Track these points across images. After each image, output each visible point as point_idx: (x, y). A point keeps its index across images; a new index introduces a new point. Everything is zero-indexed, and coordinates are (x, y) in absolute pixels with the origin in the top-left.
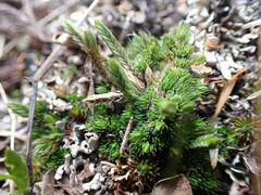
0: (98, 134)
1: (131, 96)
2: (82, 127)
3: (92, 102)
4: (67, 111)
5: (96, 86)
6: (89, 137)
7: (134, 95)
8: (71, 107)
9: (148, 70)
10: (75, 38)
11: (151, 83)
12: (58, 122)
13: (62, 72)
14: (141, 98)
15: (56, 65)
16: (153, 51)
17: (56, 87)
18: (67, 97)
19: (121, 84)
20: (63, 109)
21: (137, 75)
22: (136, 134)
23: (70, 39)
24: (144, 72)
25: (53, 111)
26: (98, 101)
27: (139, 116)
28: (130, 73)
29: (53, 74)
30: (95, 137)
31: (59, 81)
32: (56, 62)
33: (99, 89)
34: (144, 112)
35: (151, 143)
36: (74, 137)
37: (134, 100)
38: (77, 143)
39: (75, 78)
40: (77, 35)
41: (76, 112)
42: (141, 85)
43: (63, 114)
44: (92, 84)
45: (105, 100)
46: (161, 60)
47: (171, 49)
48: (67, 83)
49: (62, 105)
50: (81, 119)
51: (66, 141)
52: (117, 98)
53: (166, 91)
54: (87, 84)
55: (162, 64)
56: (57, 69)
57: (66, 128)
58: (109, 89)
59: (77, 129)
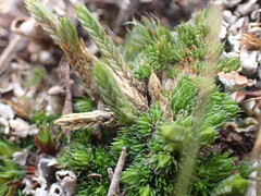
0: (76, 172)
1: (125, 117)
2: (52, 162)
3: (69, 123)
4: (29, 138)
5: (75, 99)
6: (62, 177)
7: (130, 115)
8: (36, 131)
9: (154, 79)
10: (45, 28)
11: (158, 98)
12: (16, 154)
13: (23, 77)
14: (141, 121)
15: (14, 66)
16: (161, 49)
17: (14, 99)
18: (31, 116)
19: (111, 98)
20: (24, 134)
21: (136, 86)
22: (131, 172)
23: (39, 28)
24: (146, 80)
25: (8, 137)
26: (77, 122)
27: (136, 147)
28: (126, 83)
29: (10, 81)
30: (72, 177)
31: (19, 92)
32: (14, 61)
33: (79, 104)
34: (144, 140)
35: (153, 186)
36: (41, 178)
37: (131, 123)
38: (44, 186)
39: (43, 86)
40: (49, 23)
41: (44, 140)
42: (141, 100)
43: (25, 141)
44: (69, 96)
45: (88, 121)
46: (174, 62)
47: (189, 46)
48: (30, 94)
49: (23, 128)
50: (51, 151)
51: (28, 182)
52: (107, 120)
53: (178, 109)
54: (61, 98)
55: (175, 69)
56: (16, 71)
57: (27, 164)
58: (94, 106)
59: (44, 166)
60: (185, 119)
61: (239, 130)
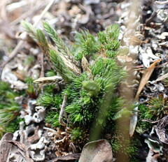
0: (45, 106)
2: (34, 102)
3: (41, 82)
4: (24, 90)
5: (46, 71)
6: (38, 110)
7: (70, 77)
8: (27, 87)
9: (84, 60)
10: (31, 35)
11: (86, 69)
12: (17, 98)
13: (23, 61)
14: (76, 80)
15: (19, 55)
16: (88, 44)
17: (18, 71)
18: (25, 79)
20: (21, 88)
21: (75, 63)
22: (71, 107)
23: (28, 36)
24: (80, 60)
25: (13, 89)
26: (45, 82)
27: (74, 94)
28: (69, 61)
29: (16, 63)
30: (42, 109)
31: (20, 67)
32: (19, 53)
33: (48, 73)
34: (78, 90)
35: (82, 114)
36: (29, 110)
37: (71, 82)
38: (30, 114)
39: (33, 64)
40: (32, 32)
41: (30, 91)
42: (77, 70)
43: (21, 92)
44: (43, 69)
45: (50, 81)
46: (96, 51)
47: (103, 43)
48: (26, 69)
49: (21, 85)
50: (34, 97)
51: (22, 112)
52: (60, 80)
53: (95, 75)
54: (39, 69)
55: (96, 55)
56: (19, 58)
57: (23, 103)
59: (31, 104)
60: (98, 79)
61: (129, 86)
